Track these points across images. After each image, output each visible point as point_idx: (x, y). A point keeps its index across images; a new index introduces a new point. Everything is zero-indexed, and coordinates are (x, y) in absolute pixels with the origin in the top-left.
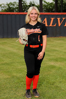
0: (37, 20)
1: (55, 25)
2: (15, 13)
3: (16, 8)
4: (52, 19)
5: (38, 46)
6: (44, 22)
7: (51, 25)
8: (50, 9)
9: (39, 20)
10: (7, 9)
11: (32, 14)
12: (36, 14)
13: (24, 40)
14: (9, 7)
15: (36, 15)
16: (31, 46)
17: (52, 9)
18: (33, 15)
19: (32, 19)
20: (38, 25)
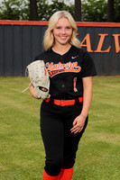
0: (69, 41)
1: (108, 51)
2: (21, 22)
3: (23, 11)
4: (103, 36)
5: (71, 102)
6: (85, 43)
7: (99, 50)
8: (96, 13)
9: (75, 42)
10: (5, 12)
11: (59, 28)
12: (68, 28)
13: (40, 88)
14: (9, 9)
15: (69, 32)
16: (57, 102)
17: (101, 15)
18: (62, 31)
19: (60, 40)
20: (73, 54)
